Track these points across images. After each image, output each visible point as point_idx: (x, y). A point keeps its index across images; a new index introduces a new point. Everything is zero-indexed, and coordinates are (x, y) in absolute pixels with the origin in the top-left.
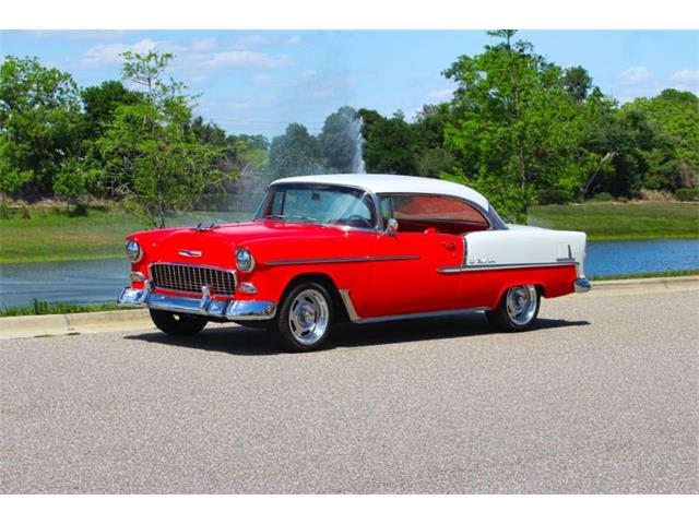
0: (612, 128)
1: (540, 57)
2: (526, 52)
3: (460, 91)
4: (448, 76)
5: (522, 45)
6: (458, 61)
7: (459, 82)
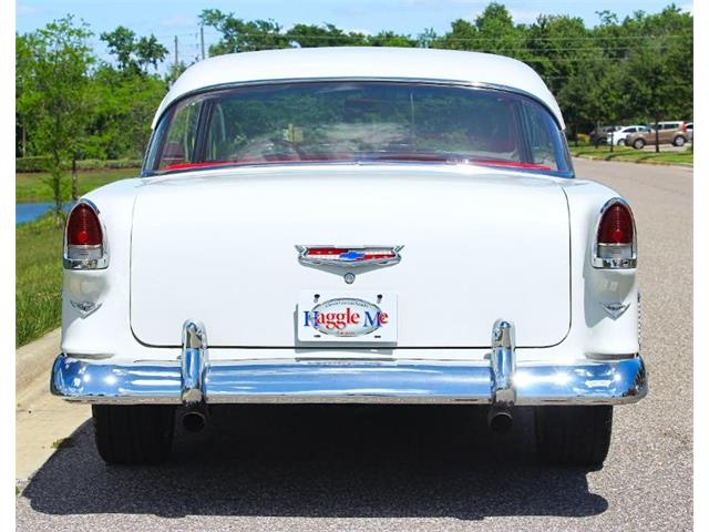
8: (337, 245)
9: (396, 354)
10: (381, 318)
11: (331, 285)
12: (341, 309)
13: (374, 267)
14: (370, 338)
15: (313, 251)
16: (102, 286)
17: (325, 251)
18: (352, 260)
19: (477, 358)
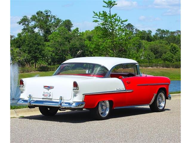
0: (81, 42)
1: (54, 16)
2: (48, 14)
3: (24, 29)
4: (20, 24)
5: (47, 11)
6: (23, 18)
7: (23, 26)
8: (48, 86)
9: (52, 100)
10: (50, 96)
11: (46, 91)
12: (46, 94)
13: (52, 89)
14: (49, 98)
15: (45, 86)
16: (24, 90)
17: (46, 86)
18: (49, 88)
19: (58, 101)
